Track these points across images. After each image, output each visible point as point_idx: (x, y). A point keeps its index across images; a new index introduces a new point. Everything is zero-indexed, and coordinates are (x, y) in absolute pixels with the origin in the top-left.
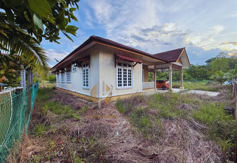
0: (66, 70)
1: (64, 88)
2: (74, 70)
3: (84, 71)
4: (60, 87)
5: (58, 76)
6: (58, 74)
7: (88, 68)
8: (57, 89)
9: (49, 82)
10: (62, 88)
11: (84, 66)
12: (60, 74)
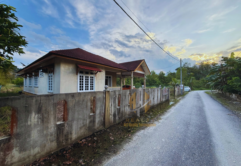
0: (34, 74)
1: (31, 92)
2: (41, 75)
3: (50, 77)
4: (27, 91)
5: (26, 80)
6: (26, 78)
7: (52, 75)
8: (24, 94)
9: (15, 85)
10: (29, 92)
11: (50, 73)
12: (28, 77)
